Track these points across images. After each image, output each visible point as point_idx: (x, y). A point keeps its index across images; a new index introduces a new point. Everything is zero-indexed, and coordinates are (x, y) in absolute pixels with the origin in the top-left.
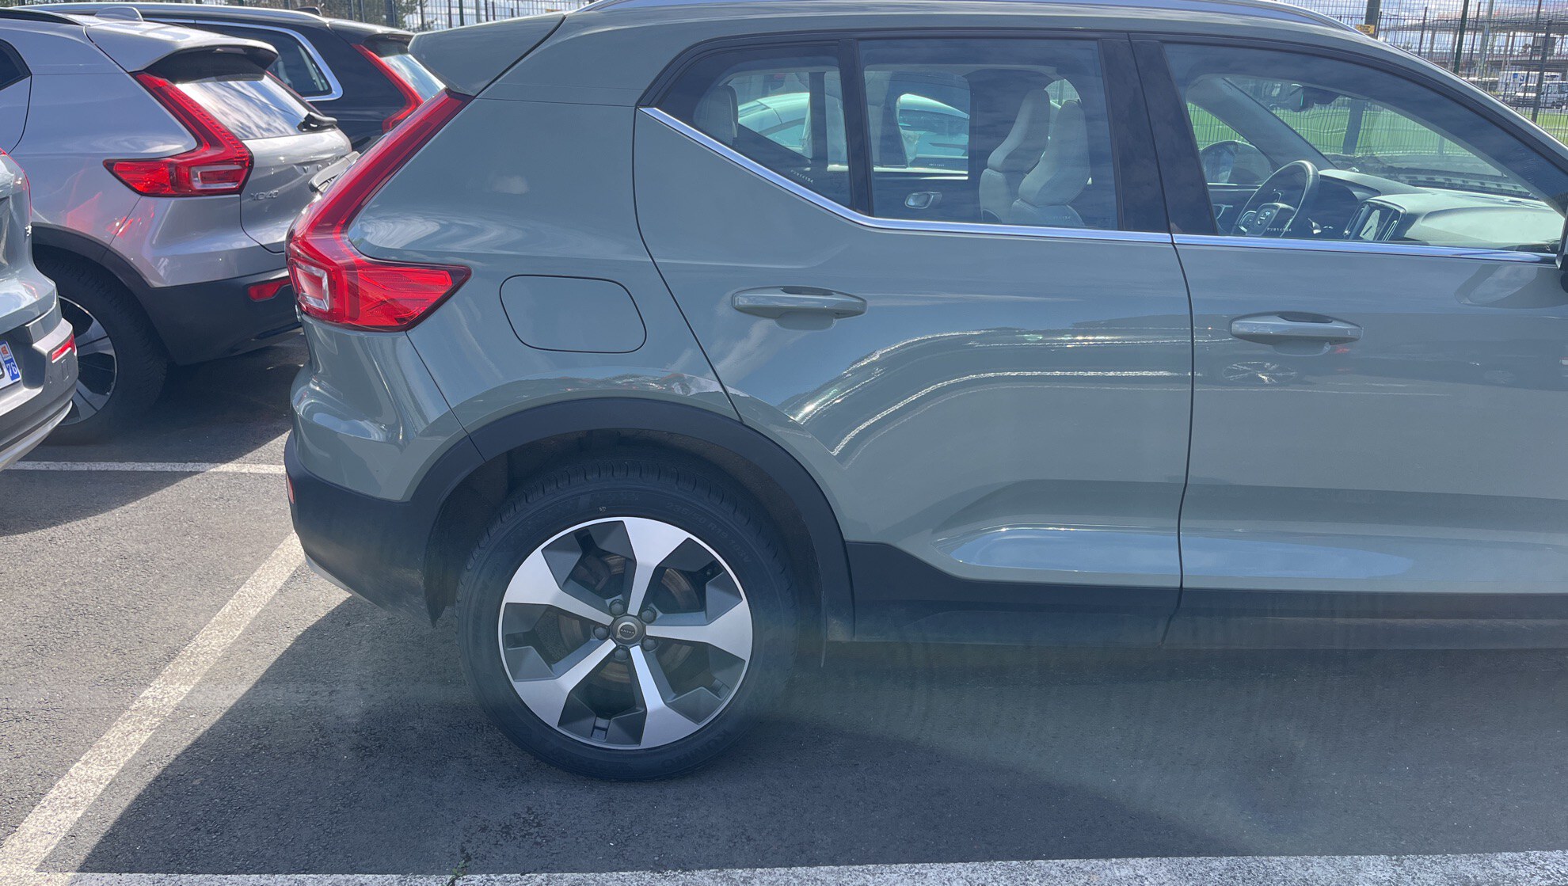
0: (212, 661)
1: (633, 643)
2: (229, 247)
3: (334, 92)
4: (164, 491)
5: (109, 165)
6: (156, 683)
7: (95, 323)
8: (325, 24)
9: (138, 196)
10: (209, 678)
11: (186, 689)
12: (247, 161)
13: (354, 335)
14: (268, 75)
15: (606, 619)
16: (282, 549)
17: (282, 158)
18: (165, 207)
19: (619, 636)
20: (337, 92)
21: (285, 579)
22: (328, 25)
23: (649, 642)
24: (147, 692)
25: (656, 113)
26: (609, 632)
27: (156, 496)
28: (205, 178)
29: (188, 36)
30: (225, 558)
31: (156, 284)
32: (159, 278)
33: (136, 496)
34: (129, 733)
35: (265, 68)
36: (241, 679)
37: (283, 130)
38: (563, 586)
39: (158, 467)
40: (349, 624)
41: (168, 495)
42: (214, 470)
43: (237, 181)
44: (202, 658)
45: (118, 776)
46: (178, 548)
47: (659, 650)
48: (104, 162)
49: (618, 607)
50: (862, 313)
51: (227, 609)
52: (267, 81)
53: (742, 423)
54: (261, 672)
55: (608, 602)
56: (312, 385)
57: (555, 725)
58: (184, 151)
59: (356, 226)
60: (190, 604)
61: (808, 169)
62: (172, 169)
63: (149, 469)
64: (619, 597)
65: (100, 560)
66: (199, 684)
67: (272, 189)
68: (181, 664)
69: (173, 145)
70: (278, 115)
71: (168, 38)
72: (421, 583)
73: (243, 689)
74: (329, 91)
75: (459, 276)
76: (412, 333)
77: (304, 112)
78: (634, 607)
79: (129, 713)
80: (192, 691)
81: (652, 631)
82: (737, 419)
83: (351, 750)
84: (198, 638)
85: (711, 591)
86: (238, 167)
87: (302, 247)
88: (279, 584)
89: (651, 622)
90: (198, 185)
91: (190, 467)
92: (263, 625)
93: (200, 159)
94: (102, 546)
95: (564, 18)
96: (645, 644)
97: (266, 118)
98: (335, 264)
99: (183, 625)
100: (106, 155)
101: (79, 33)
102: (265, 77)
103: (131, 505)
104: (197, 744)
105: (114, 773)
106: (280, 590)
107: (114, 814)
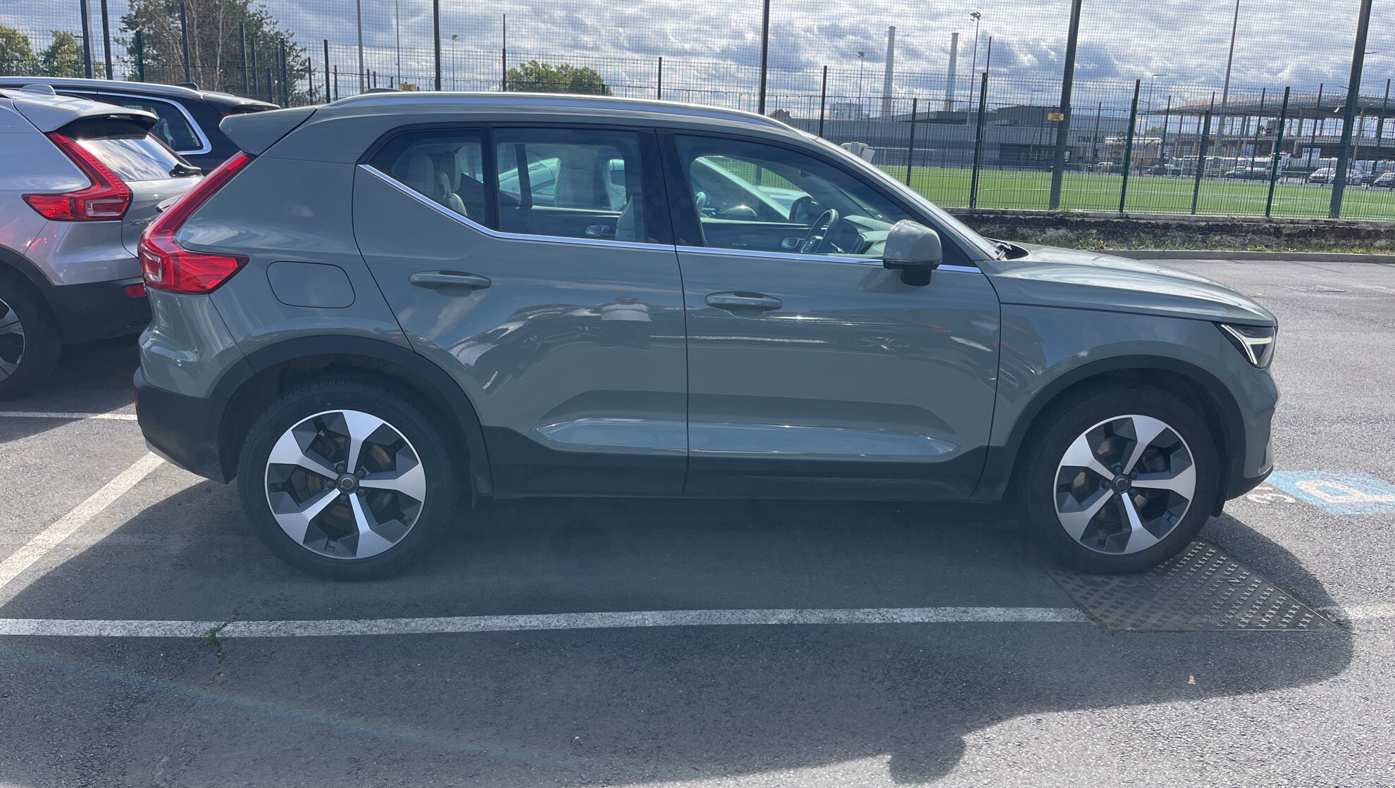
0: (83, 523)
1: (351, 491)
2: (111, 258)
3: (204, 148)
4: (56, 429)
5: (26, 198)
6: (44, 532)
7: (11, 312)
8: (200, 96)
9: (46, 220)
10: (80, 530)
11: (64, 536)
12: (129, 196)
13: (176, 297)
14: (150, 135)
15: (334, 476)
16: (139, 464)
17: (156, 195)
18: (64, 229)
19: (342, 486)
20: (207, 148)
21: (139, 480)
22: (202, 98)
23: (361, 490)
24: (38, 537)
25: (368, 168)
26: (335, 484)
27: (50, 432)
28: (95, 209)
29: (92, 107)
30: (97, 468)
31: (57, 283)
32: (59, 279)
33: (36, 432)
34: (26, 556)
35: (148, 130)
36: (102, 531)
37: (159, 174)
38: (306, 453)
39: (53, 415)
40: (180, 504)
41: (58, 433)
42: (94, 417)
43: (120, 211)
44: (76, 521)
45: (18, 576)
46: (64, 462)
47: (369, 497)
48: (22, 195)
49: (341, 468)
50: (489, 287)
51: (96, 495)
52: (149, 139)
53: (414, 352)
54: (116, 528)
55: (335, 465)
56: (154, 331)
57: (301, 543)
58: (82, 188)
59: (182, 230)
60: (70, 492)
61: (518, 208)
62: (72, 201)
63: (46, 416)
64: (342, 462)
65: (9, 468)
66: (74, 534)
67: (146, 218)
68: (63, 524)
69: (75, 183)
70: (155, 163)
71: (73, 108)
72: (217, 452)
73: (103, 536)
74: (201, 147)
75: (242, 261)
76: (212, 295)
77: (176, 162)
78: (351, 468)
79: (26, 547)
80: (69, 537)
81: (363, 483)
82: (411, 349)
83: (172, 566)
84: (75, 511)
85: (399, 458)
86: (121, 201)
87: (148, 245)
88: (135, 483)
89: (363, 477)
90: (91, 213)
91: (76, 415)
92: (121, 503)
93: (93, 195)
94: (10, 460)
95: (316, 110)
96: (359, 492)
97: (145, 164)
98: (165, 254)
99: (65, 504)
100: (24, 190)
101: (8, 104)
102: (148, 136)
103: (31, 437)
104: (69, 562)
105: (16, 575)
106: (135, 486)
107: (15, 592)
